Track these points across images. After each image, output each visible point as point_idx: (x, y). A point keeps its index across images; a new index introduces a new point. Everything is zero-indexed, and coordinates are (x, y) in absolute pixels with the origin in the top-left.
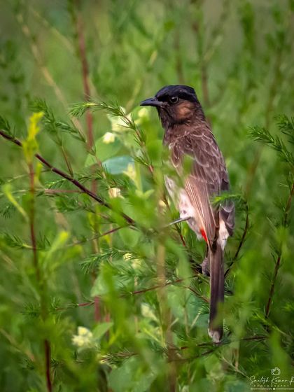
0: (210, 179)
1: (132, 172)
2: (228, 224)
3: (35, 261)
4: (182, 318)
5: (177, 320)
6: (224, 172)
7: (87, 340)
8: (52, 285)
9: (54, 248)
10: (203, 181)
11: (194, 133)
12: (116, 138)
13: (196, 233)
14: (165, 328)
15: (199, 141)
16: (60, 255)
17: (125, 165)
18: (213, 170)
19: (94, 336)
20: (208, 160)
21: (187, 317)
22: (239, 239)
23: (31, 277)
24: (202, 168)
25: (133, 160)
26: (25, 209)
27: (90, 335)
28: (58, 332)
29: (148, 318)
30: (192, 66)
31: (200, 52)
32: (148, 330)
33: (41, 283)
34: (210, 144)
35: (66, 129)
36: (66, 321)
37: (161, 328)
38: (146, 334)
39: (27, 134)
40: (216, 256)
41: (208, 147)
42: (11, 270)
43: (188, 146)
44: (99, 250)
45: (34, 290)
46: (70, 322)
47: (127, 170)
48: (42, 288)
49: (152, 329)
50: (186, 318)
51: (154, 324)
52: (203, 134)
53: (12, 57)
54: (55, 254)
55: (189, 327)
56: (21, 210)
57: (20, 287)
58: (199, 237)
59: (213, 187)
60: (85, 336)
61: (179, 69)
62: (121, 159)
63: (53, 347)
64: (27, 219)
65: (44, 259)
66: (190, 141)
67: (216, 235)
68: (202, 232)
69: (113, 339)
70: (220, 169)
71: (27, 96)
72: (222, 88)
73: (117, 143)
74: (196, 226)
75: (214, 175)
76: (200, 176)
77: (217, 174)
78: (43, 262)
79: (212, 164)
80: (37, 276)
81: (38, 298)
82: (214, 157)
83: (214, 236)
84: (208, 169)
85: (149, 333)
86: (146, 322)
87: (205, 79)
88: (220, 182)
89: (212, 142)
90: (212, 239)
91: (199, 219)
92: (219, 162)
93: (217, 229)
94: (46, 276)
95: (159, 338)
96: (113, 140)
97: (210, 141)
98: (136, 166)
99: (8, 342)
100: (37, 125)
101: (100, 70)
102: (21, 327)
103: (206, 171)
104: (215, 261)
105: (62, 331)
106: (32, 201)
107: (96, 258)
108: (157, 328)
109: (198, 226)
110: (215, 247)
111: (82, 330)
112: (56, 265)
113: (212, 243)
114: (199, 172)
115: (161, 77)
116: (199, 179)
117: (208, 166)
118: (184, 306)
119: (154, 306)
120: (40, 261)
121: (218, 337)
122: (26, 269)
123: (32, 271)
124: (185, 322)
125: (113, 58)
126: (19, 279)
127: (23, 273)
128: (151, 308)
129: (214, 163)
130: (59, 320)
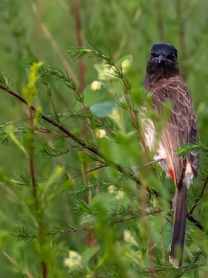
0: (181, 126)
1: (115, 115)
2: (194, 166)
3: (34, 193)
4: (159, 243)
5: (155, 245)
6: (193, 121)
7: (77, 263)
8: (49, 214)
9: (51, 181)
10: (176, 127)
11: (171, 85)
12: (102, 86)
13: (166, 171)
14: (144, 252)
15: (175, 92)
16: (56, 188)
17: (110, 109)
18: (184, 118)
19: (83, 259)
20: (181, 109)
21: (164, 242)
22: (203, 180)
23: (30, 207)
24: (175, 115)
25: (117, 105)
26: (25, 148)
27: (79, 257)
28: (54, 255)
29: (129, 243)
30: (171, 23)
31: (178, 10)
32: (130, 253)
33: (39, 212)
34: (184, 95)
35: (61, 78)
36: (61, 245)
37: (140, 252)
38: (128, 257)
39: (27, 82)
40: (180, 194)
41: (181, 98)
42: (13, 200)
43: (164, 95)
44: (87, 182)
45: (33, 218)
46: (65, 246)
47: (112, 114)
48: (40, 216)
49: (133, 252)
50: (162, 243)
51: (135, 248)
52: (178, 87)
53: (14, 14)
54: (52, 187)
55: (165, 251)
56: (22, 148)
57: (20, 215)
58: (168, 175)
59: (183, 133)
60: (75, 258)
61: (160, 25)
62: (107, 104)
63: (49, 268)
64: (28, 156)
65: (42, 191)
66: (166, 92)
67: (182, 175)
68: (171, 171)
69: (101, 262)
70: (190, 118)
71: (28, 48)
72: (197, 41)
73: (102, 90)
74: (165, 166)
75: (184, 122)
76: (173, 122)
77: (187, 121)
78: (41, 194)
79: (183, 112)
80: (36, 206)
81: (37, 225)
82: (186, 107)
83: (181, 176)
84: (180, 117)
85: (130, 256)
86: (128, 247)
87: (182, 34)
88: (189, 129)
89: (186, 94)
90: (179, 178)
91: (169, 160)
92: (190, 111)
93: (184, 170)
94: (43, 206)
95: (139, 261)
96: (99, 87)
97: (184, 93)
98: (120, 111)
99: (9, 263)
100: (36, 75)
101: (91, 25)
102: (22, 250)
103: (178, 119)
104: (180, 198)
105: (58, 253)
106: (32, 141)
107: (84, 188)
108: (137, 252)
109: (168, 166)
110: (181, 185)
111: (73, 254)
112: (52, 196)
113: (178, 182)
114: (172, 119)
115: (144, 32)
116: (171, 125)
117: (180, 114)
118: (161, 233)
119: (135, 233)
120: (38, 193)
121: (178, 264)
122: (26, 199)
123: (31, 202)
124: (162, 247)
125: (103, 14)
126: (20, 209)
127: (23, 203)
128: (132, 235)
129: (186, 112)
130: (55, 244)
